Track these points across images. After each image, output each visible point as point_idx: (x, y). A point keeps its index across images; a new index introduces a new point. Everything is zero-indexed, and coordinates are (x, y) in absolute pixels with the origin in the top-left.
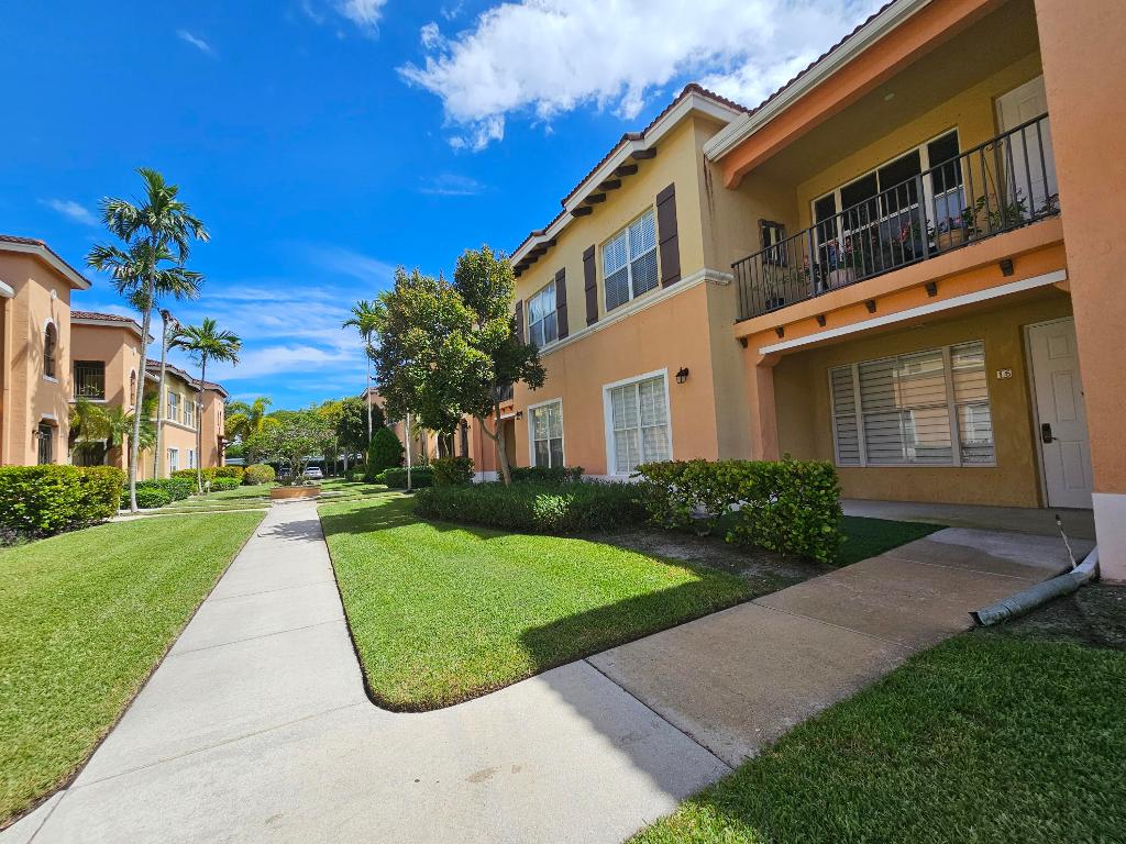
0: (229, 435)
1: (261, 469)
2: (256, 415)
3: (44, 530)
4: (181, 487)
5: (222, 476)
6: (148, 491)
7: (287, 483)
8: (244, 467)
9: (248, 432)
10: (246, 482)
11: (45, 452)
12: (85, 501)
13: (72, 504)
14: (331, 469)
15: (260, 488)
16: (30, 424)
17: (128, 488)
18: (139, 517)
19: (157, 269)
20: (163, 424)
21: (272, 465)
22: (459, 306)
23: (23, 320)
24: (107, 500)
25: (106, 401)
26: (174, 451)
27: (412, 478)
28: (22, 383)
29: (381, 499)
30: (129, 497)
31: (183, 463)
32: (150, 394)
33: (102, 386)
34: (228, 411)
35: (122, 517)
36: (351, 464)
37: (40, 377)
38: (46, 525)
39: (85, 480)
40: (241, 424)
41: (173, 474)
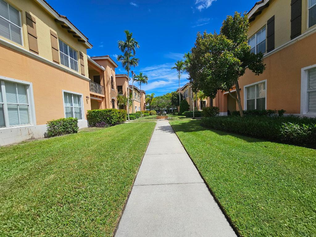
0: (146, 103)
1: (153, 111)
2: (152, 97)
3: (113, 124)
4: (137, 115)
5: (145, 113)
6: (132, 116)
7: (160, 115)
8: (150, 111)
9: (150, 102)
10: (150, 115)
11: (113, 106)
12: (120, 118)
13: (117, 118)
14: (169, 112)
15: (153, 116)
16: (110, 100)
17: (127, 115)
18: (130, 122)
19: (130, 59)
20: (134, 100)
21: (156, 110)
22: (226, 40)
23: (107, 76)
24: (124, 117)
25: (123, 95)
26: (136, 107)
27: (194, 114)
28: (108, 90)
29: (186, 120)
30: (128, 117)
31: (138, 110)
32: (131, 94)
33: (122, 92)
34: (146, 97)
35: (127, 122)
36: (173, 110)
37: (111, 89)
38: (113, 123)
39: (119, 113)
40: (149, 100)
41: (136, 112)
